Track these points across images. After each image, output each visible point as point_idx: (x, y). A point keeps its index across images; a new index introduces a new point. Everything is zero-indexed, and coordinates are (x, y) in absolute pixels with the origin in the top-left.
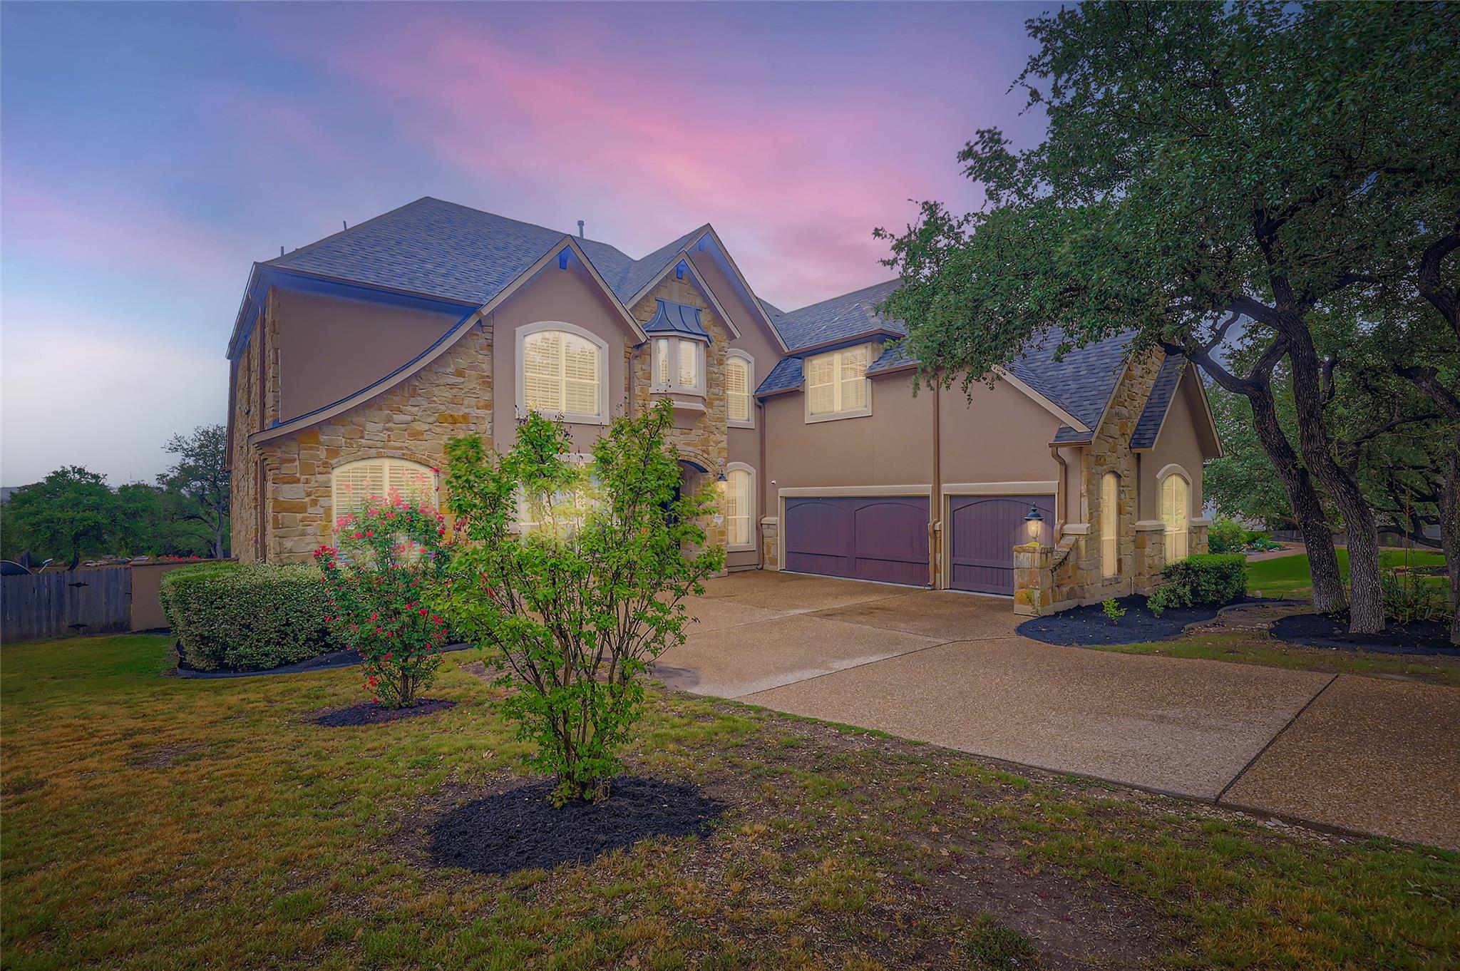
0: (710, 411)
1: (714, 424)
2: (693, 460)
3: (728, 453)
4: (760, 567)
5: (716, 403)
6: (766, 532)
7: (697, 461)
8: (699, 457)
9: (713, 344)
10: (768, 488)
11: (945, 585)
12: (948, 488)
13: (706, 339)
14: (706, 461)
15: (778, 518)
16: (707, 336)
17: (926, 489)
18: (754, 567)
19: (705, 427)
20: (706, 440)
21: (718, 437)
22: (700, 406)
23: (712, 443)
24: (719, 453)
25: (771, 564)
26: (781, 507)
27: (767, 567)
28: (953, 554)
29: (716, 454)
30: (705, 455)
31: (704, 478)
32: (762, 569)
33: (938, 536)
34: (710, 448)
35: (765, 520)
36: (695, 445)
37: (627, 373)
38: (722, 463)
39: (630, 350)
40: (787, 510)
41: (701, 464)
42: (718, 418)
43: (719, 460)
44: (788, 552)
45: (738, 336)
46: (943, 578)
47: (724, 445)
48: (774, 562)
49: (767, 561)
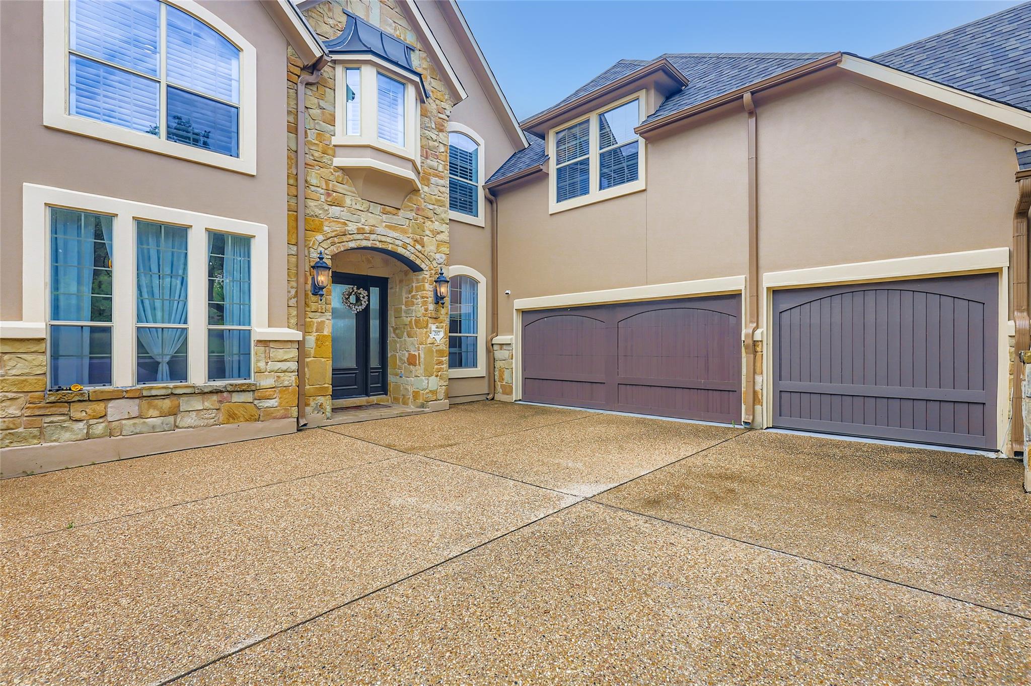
0: (426, 188)
1: (431, 207)
2: (400, 250)
3: (450, 248)
4: (490, 397)
5: (433, 180)
6: (499, 354)
7: (406, 254)
8: (409, 248)
9: (430, 100)
10: (501, 298)
11: (767, 424)
12: (771, 279)
13: (417, 79)
14: (421, 255)
15: (513, 337)
16: (419, 75)
17: (736, 282)
18: (484, 398)
19: (418, 209)
20: (421, 227)
21: (437, 226)
22: (409, 174)
23: (428, 232)
24: (438, 246)
25: (504, 393)
26: (517, 323)
27: (499, 397)
28: (778, 375)
29: (433, 248)
30: (418, 247)
31: (418, 280)
32: (493, 399)
33: (759, 349)
34: (426, 238)
35: (498, 339)
36: (404, 232)
37: (293, 103)
38: (442, 260)
39: (297, 71)
40: (525, 327)
41: (412, 258)
42: (437, 201)
43: (438, 256)
44: (525, 379)
45: (463, 95)
46: (764, 414)
47: (444, 237)
48: (508, 390)
49: (499, 389)
